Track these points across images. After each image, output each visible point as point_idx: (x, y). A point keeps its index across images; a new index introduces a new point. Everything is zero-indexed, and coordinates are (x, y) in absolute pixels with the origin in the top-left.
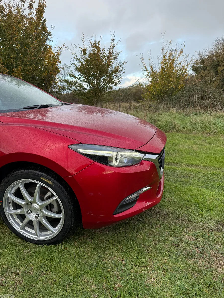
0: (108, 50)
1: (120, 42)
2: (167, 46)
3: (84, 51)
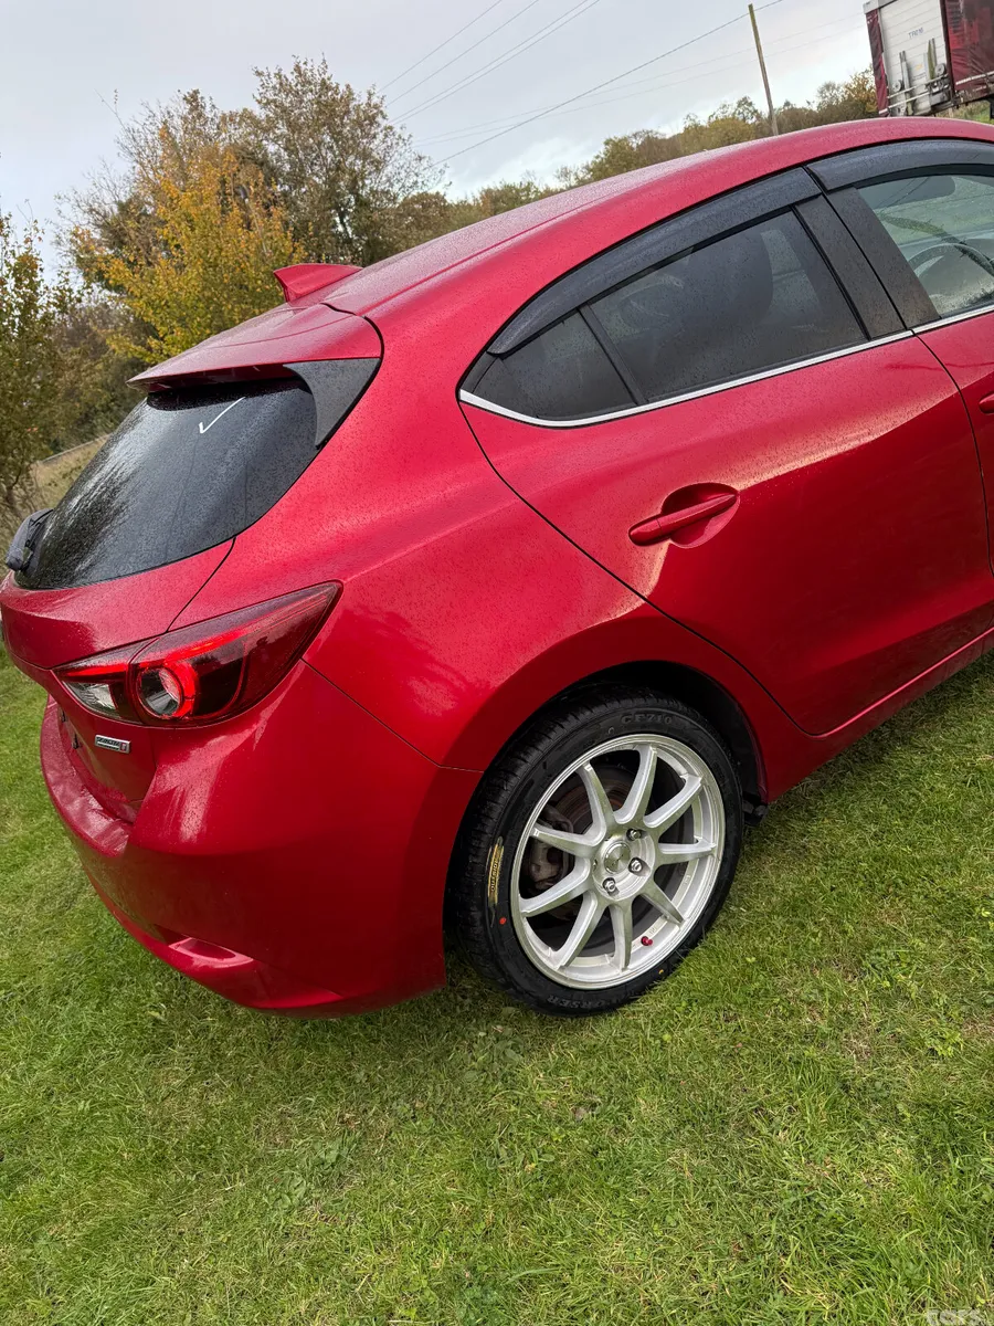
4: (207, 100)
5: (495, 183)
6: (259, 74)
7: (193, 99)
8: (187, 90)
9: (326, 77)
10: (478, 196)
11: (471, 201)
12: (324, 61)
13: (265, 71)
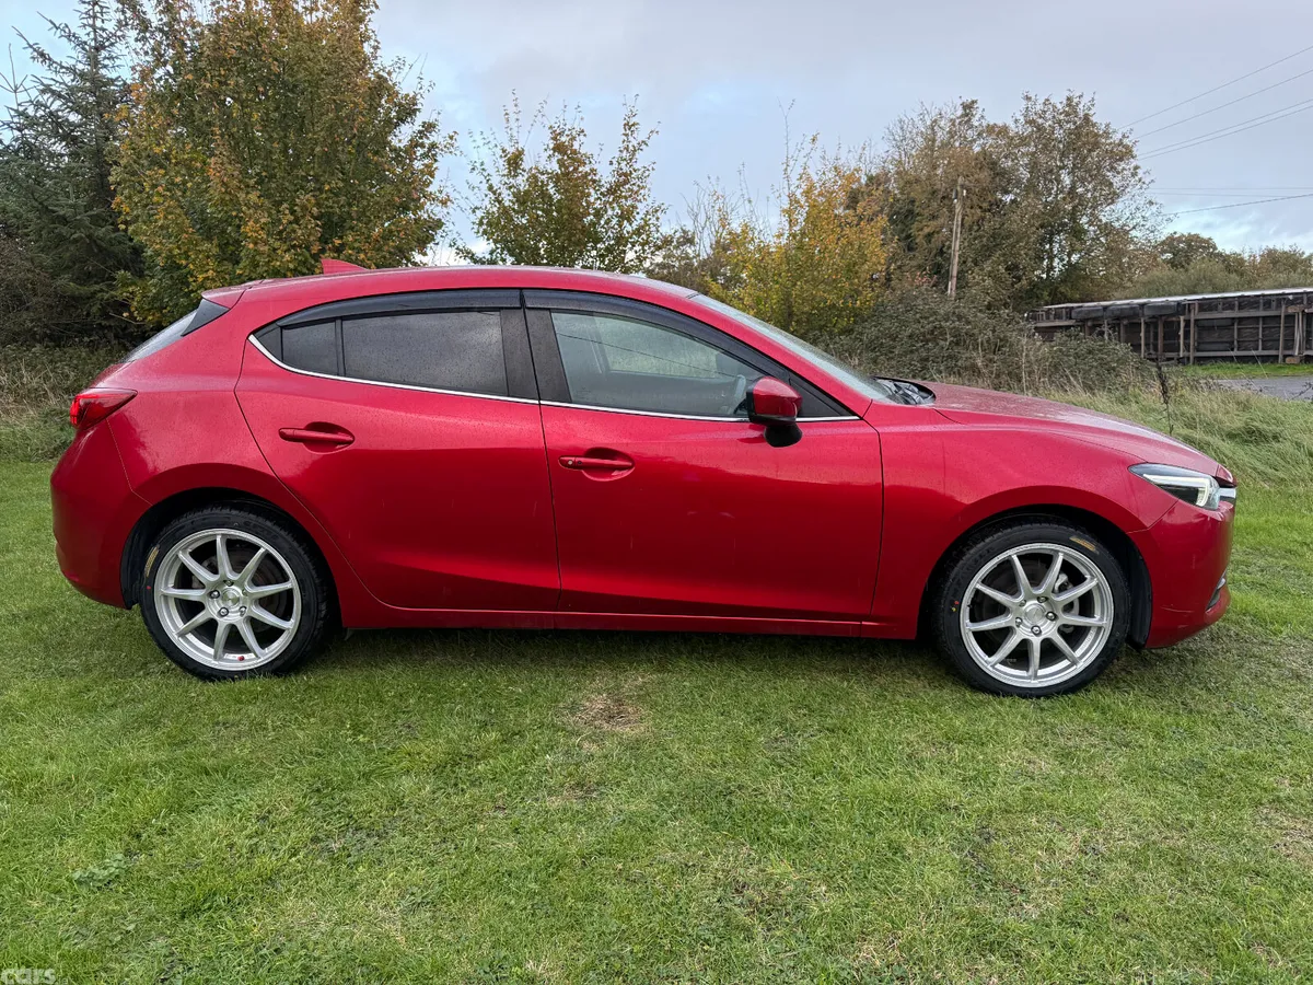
0: (611, 163)
1: (655, 134)
2: (803, 153)
3: (514, 162)
4: (980, 111)
5: (1283, 244)
6: (1028, 98)
7: (968, 108)
8: (968, 99)
9: (1091, 112)
10: (1258, 253)
11: (1246, 256)
12: (1093, 100)
13: (1033, 98)
